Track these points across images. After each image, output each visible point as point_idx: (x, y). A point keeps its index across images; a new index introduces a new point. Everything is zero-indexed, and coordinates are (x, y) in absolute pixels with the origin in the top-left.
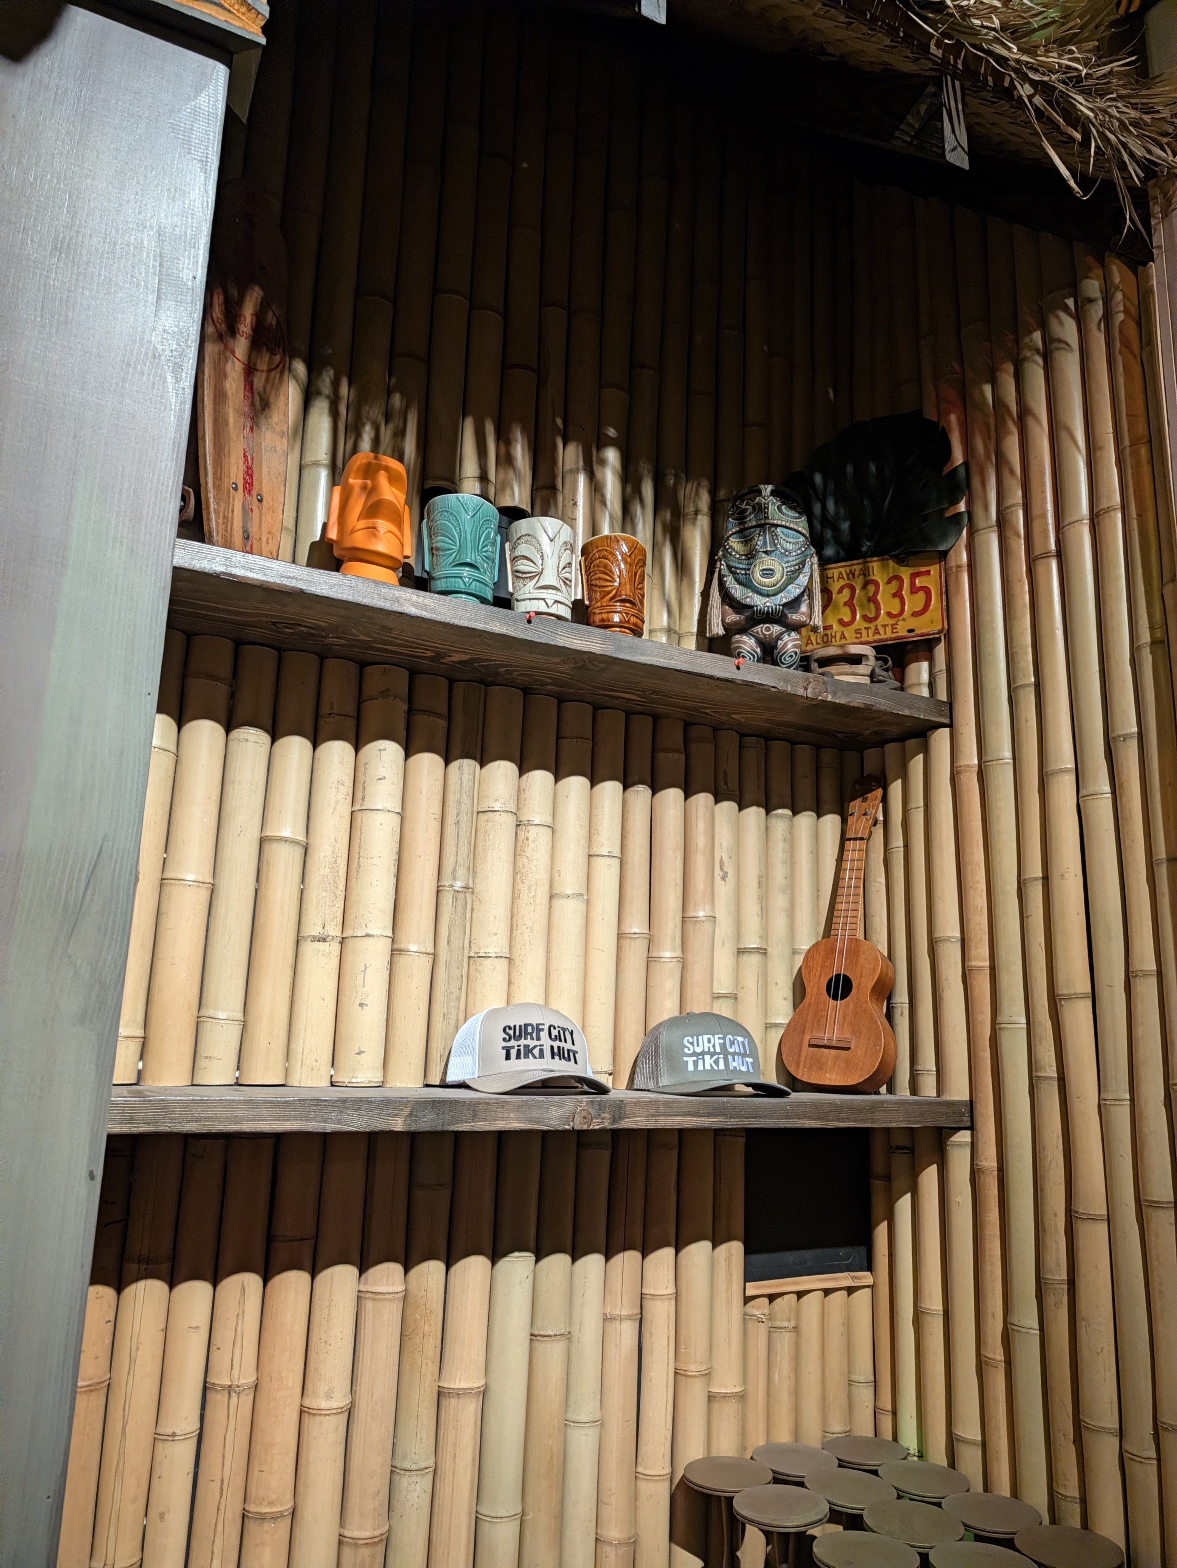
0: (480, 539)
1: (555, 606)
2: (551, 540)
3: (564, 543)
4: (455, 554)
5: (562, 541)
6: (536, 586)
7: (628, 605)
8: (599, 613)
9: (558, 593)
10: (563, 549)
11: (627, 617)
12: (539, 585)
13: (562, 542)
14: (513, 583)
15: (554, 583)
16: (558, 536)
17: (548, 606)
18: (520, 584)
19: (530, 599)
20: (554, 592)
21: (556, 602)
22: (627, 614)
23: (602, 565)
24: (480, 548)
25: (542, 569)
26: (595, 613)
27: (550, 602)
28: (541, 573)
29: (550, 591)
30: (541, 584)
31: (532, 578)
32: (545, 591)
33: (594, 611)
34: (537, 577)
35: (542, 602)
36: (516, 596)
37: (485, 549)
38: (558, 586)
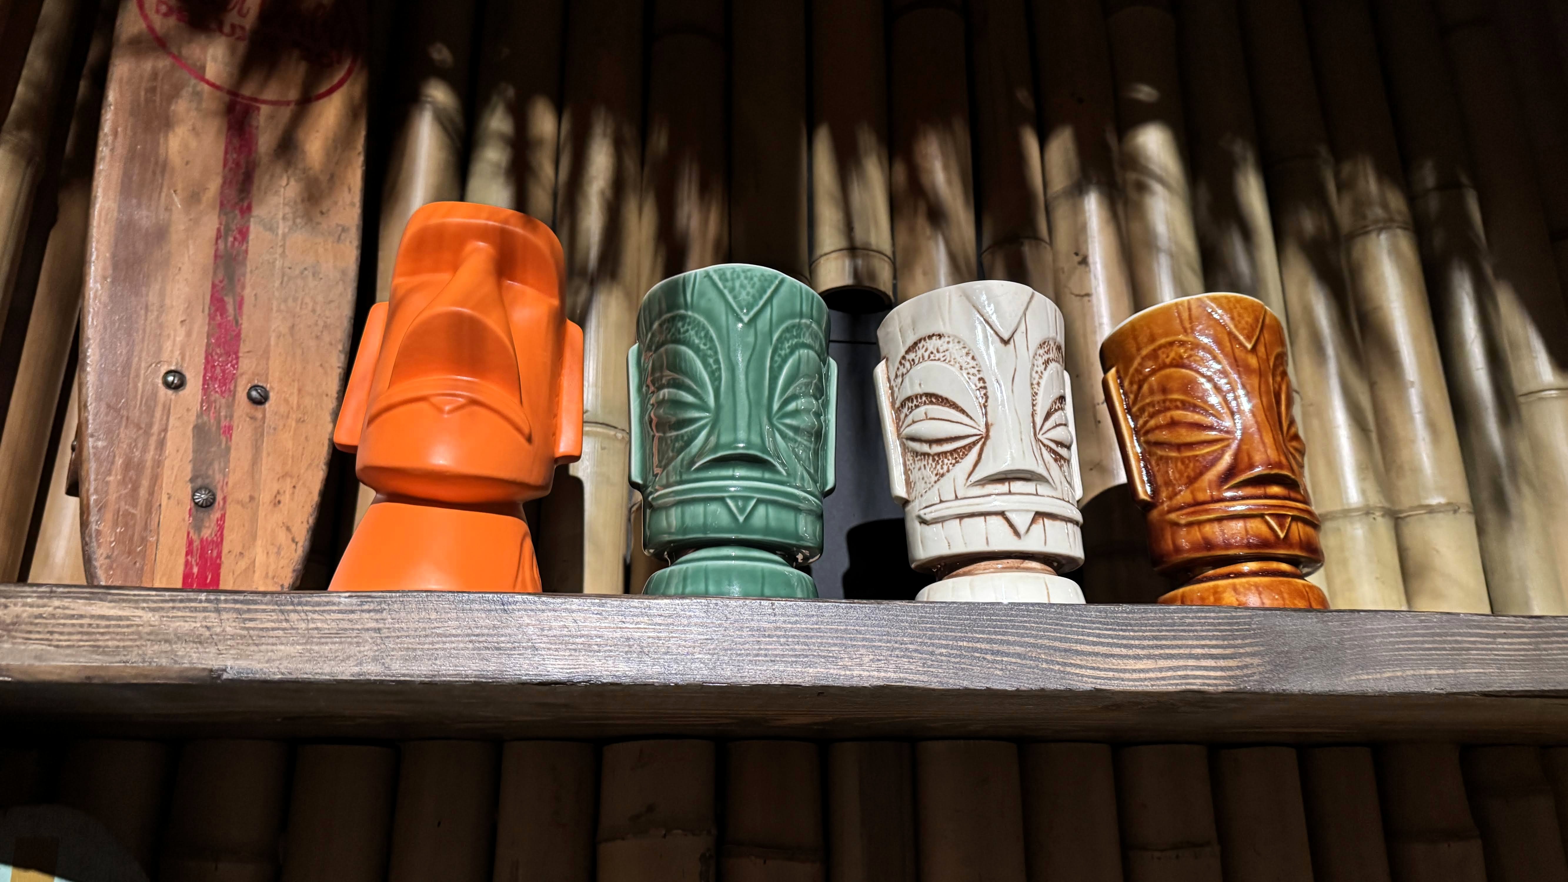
0: (774, 379)
1: (1038, 527)
2: (1006, 342)
3: (1041, 346)
4: (704, 434)
5: (1035, 338)
6: (976, 477)
7: (1275, 490)
8: (1190, 525)
9: (1042, 489)
10: (1040, 361)
11: (1281, 526)
12: (982, 472)
13: (1034, 343)
14: (907, 472)
15: (1029, 464)
16: (1022, 328)
17: (1017, 533)
18: (927, 472)
19: (961, 517)
20: (1029, 487)
21: (1040, 515)
22: (1280, 518)
23: (1174, 385)
24: (776, 406)
25: (987, 426)
26: (1176, 524)
27: (1021, 521)
28: (987, 437)
29: (1017, 486)
30: (988, 468)
31: (958, 454)
32: (1003, 488)
33: (1173, 516)
34: (976, 450)
35: (996, 522)
36: (915, 509)
37: (792, 406)
38: (1041, 470)
